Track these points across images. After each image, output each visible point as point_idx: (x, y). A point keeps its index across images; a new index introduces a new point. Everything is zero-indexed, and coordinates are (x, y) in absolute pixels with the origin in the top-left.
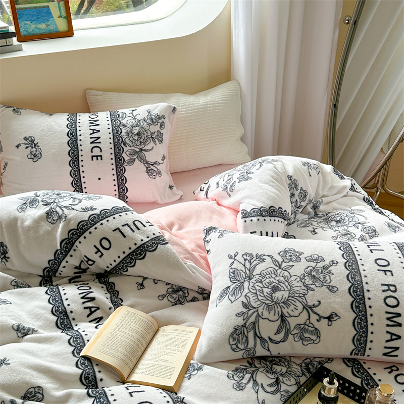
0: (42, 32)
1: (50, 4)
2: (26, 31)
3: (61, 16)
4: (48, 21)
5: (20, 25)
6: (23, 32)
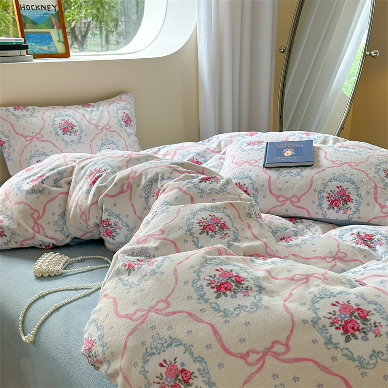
1: (51, 31)
3: (60, 41)
4: (49, 44)
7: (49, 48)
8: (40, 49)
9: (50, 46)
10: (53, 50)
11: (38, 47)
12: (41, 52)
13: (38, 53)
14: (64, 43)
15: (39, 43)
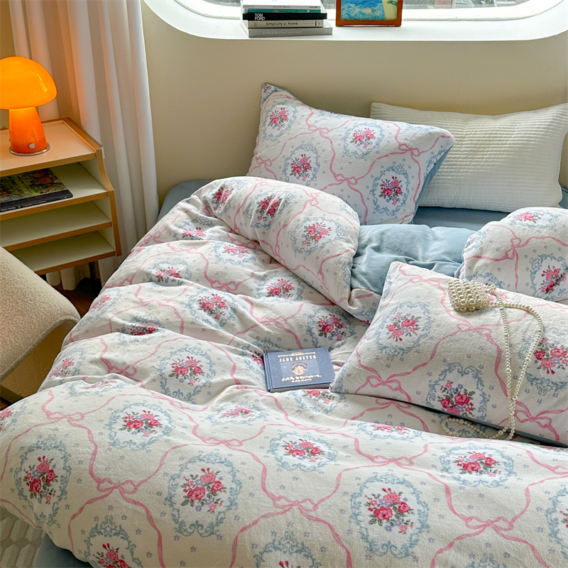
0: (365, 17)
2: (348, 15)
3: (391, 2)
4: (375, 5)
5: (342, 7)
6: (344, 15)
7: (374, 11)
8: (360, 12)
9: (375, 9)
10: (378, 14)
11: (358, 10)
12: (361, 17)
13: (356, 17)
14: (396, 4)
15: (360, 4)
